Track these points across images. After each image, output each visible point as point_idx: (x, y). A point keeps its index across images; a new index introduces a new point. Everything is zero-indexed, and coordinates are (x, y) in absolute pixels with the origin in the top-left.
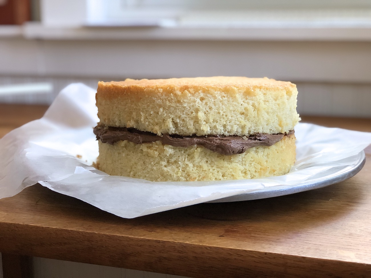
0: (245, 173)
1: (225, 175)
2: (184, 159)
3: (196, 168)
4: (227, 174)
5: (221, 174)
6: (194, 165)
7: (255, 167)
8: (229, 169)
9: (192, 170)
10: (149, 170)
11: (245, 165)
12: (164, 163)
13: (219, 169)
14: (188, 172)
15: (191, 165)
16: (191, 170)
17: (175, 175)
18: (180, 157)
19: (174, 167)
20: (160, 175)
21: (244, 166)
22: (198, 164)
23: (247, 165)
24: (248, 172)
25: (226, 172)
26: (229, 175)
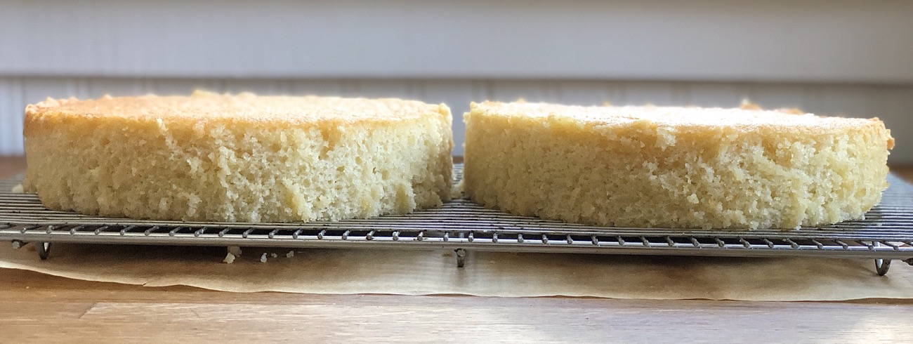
0: (813, 192)
1: (778, 194)
2: (695, 158)
3: (719, 177)
4: (781, 191)
5: (769, 191)
6: (715, 171)
7: (832, 181)
8: (784, 181)
9: (713, 181)
10: (617, 181)
11: (815, 175)
12: (652, 167)
13: (765, 180)
14: (703, 186)
15: (710, 170)
16: (710, 180)
17: (676, 191)
18: (687, 154)
19: (674, 174)
20: (641, 195)
21: (813, 177)
22: (724, 169)
23: (818, 175)
24: (819, 190)
25: (779, 186)
26: (785, 195)
